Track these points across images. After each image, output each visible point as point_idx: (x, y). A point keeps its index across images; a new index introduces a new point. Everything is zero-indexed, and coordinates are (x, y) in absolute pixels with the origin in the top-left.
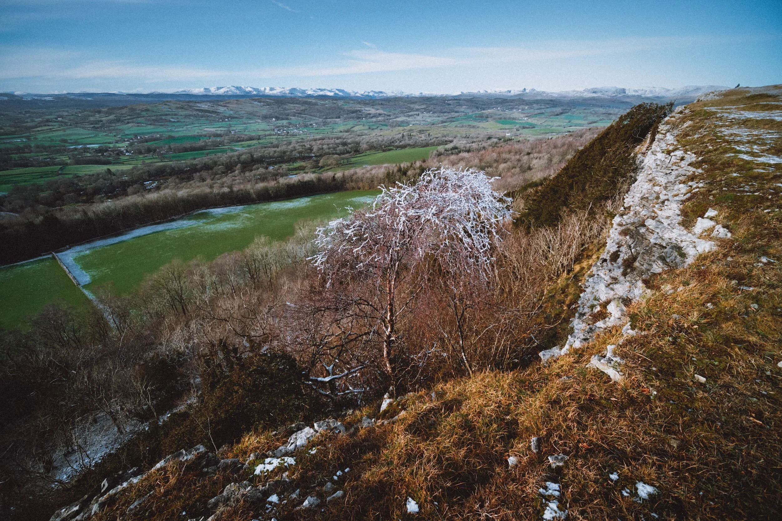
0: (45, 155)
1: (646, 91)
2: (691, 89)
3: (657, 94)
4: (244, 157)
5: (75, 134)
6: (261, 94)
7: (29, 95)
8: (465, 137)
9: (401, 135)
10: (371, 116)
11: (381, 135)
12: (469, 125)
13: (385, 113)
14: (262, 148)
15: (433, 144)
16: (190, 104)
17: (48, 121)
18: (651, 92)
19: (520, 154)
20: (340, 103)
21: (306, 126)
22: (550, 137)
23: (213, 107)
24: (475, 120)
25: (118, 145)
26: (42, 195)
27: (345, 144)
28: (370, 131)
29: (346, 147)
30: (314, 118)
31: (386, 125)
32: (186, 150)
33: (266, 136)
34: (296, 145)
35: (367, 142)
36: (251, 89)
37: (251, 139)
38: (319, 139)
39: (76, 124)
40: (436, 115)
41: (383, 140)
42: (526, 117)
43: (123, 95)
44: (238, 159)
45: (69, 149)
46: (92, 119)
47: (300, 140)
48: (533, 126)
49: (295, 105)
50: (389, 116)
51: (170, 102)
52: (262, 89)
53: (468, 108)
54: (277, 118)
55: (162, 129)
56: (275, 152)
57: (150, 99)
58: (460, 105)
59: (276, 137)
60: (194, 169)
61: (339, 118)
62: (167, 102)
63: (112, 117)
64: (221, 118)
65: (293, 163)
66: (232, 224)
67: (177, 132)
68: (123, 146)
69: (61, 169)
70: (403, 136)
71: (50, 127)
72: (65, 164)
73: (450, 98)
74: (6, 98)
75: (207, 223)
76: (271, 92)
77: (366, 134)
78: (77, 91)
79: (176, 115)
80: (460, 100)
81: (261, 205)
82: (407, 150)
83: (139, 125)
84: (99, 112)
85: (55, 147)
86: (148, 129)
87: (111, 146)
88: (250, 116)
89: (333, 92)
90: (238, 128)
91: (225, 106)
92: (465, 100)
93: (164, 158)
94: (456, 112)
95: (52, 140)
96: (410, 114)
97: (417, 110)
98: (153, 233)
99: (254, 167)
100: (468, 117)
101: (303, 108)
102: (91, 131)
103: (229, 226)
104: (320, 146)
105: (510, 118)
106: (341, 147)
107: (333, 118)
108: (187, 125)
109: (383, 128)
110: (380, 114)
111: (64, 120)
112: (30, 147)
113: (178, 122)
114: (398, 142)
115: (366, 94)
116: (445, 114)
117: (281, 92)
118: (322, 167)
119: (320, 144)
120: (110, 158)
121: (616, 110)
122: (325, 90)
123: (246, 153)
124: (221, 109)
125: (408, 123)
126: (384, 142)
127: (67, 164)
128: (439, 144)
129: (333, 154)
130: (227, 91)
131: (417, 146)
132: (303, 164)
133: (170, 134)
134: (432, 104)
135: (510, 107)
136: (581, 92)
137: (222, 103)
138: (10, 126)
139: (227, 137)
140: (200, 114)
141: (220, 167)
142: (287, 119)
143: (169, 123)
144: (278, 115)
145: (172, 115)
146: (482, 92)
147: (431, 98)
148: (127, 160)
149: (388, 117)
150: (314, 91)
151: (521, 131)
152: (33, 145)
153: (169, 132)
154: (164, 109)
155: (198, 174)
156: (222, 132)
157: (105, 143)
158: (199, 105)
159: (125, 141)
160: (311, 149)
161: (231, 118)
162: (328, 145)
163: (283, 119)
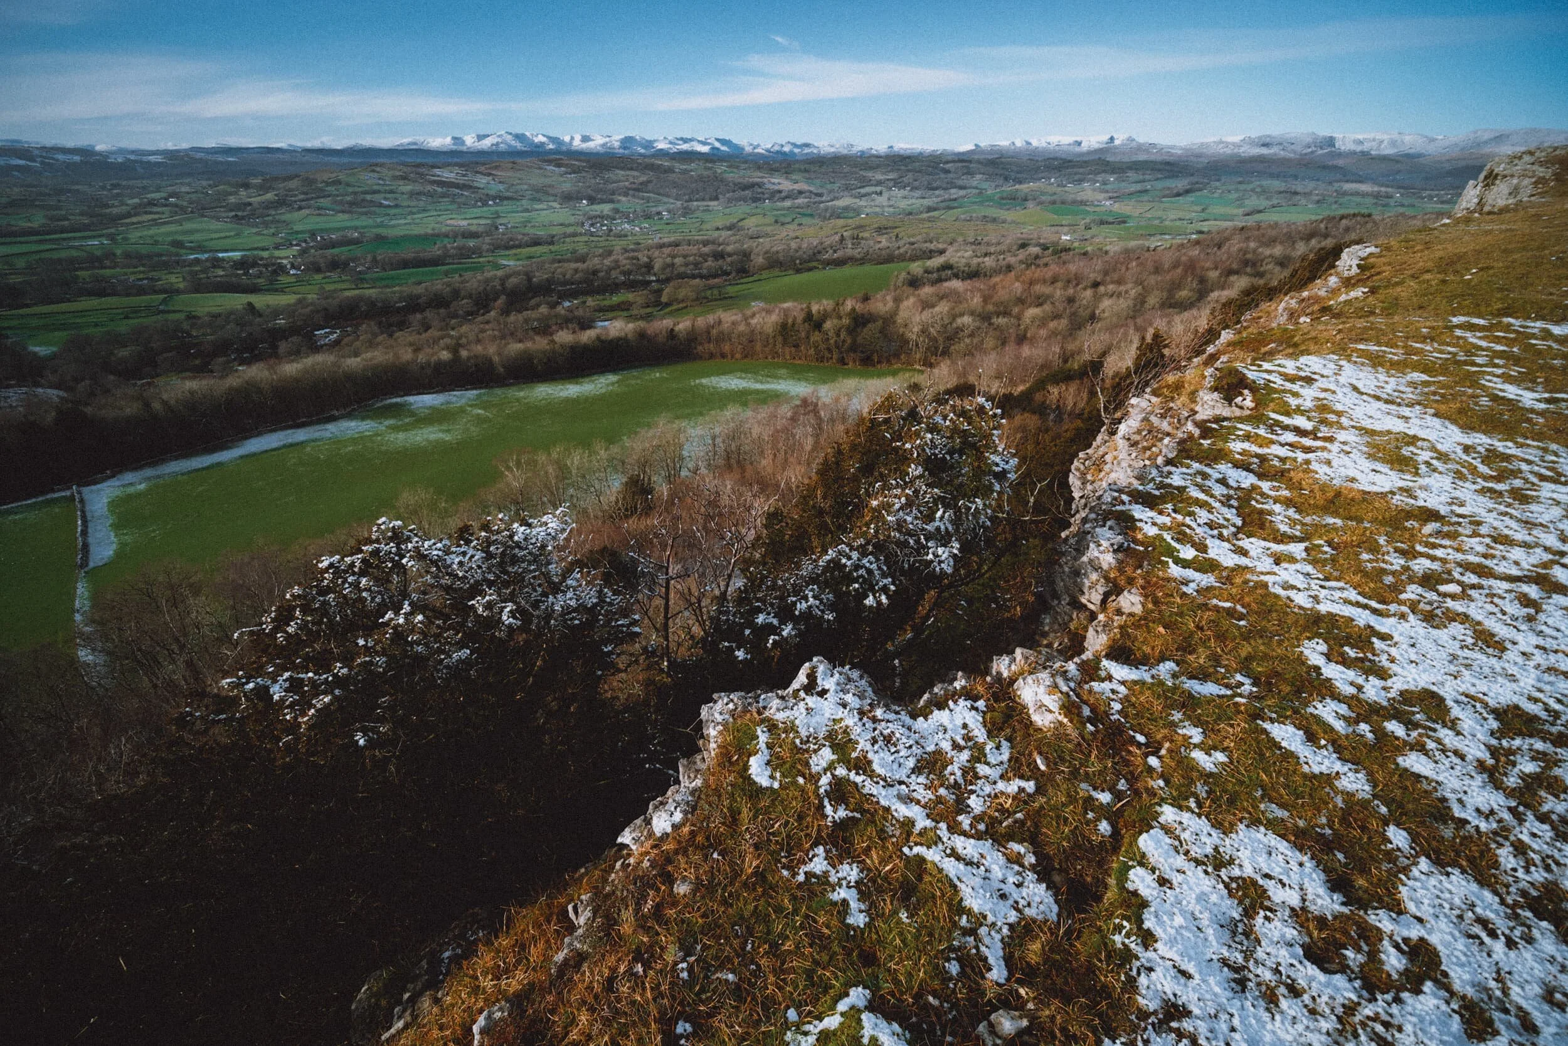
0: (140, 272)
1: (1382, 142)
2: (1486, 137)
3: (1405, 149)
4: (513, 281)
5: (197, 231)
6: (564, 148)
7: (121, 151)
8: (972, 243)
9: (837, 238)
10: (783, 194)
11: (797, 238)
12: (985, 217)
13: (812, 189)
14: (554, 261)
15: (902, 258)
16: (420, 170)
17: (152, 203)
18: (1393, 143)
19: (1077, 285)
20: (721, 168)
21: (648, 217)
22: (1153, 246)
23: (464, 176)
24: (1000, 206)
25: (277, 253)
26: (123, 353)
27: (719, 256)
28: (778, 226)
29: (720, 262)
30: (665, 199)
31: (811, 215)
32: (405, 264)
33: (566, 236)
34: (621, 258)
35: (766, 253)
36: (544, 139)
37: (536, 242)
38: (670, 245)
39: (202, 209)
40: (918, 193)
41: (800, 248)
42: (1110, 198)
43: (294, 151)
44: (502, 285)
45: (185, 261)
46: (232, 199)
47: (632, 247)
48: (1122, 220)
49: (628, 173)
50: (820, 195)
51: (382, 165)
52: (567, 139)
53: (986, 180)
54: (592, 200)
55: (363, 221)
56: (576, 271)
57: (345, 160)
58: (970, 173)
59: (586, 239)
60: (414, 305)
61: (716, 199)
62: (376, 165)
63: (270, 196)
64: (481, 200)
65: (611, 294)
66: (443, 431)
67: (394, 226)
68: (286, 256)
69: (164, 301)
70: (842, 238)
71: (156, 216)
72: (172, 292)
73: (950, 158)
74: (77, 158)
75: (395, 429)
76: (584, 146)
77: (767, 235)
78: (210, 143)
79: (391, 192)
80: (970, 162)
81: (514, 388)
82: (848, 270)
83: (322, 212)
84: (246, 186)
85: (161, 255)
86: (339, 222)
87: (265, 254)
88: (537, 196)
89: (709, 144)
90: (512, 218)
91: (489, 175)
92: (979, 162)
93: (362, 280)
94: (961, 188)
95: (156, 243)
96: (863, 191)
97: (879, 183)
98: (285, 446)
99: (533, 302)
100: (983, 198)
101: (643, 178)
102: (229, 226)
103: (432, 437)
104: (669, 260)
105: (1074, 202)
106: (710, 263)
107: (703, 200)
108: (414, 214)
109: (805, 220)
110: (800, 192)
111: (180, 203)
112: (114, 255)
113: (396, 206)
114: (831, 251)
115: (776, 148)
116: (937, 192)
117: (603, 145)
118: (667, 305)
119: (669, 255)
120: (259, 281)
121: (1311, 185)
122: (691, 140)
123: (517, 273)
124: (482, 181)
125: (857, 212)
126: (800, 253)
127: (178, 292)
128: (914, 258)
129: (694, 277)
130: (497, 144)
131: (870, 261)
132: (630, 296)
133: (380, 231)
134: (909, 171)
135: (1076, 177)
136: (1234, 144)
137: (482, 169)
138: (82, 214)
139: (487, 239)
140: (440, 190)
141: (465, 301)
142: (612, 201)
143: (377, 210)
144: (594, 194)
145: (386, 192)
146: (1019, 143)
147: (909, 157)
148: (290, 285)
149: (818, 199)
150: (671, 143)
151: (1095, 230)
152: (119, 252)
153: (378, 226)
154: (369, 179)
155: (418, 316)
156: (481, 229)
157: (256, 249)
158: (437, 171)
159: (291, 245)
160: (649, 267)
161: (501, 198)
162: (685, 257)
163: (603, 201)
